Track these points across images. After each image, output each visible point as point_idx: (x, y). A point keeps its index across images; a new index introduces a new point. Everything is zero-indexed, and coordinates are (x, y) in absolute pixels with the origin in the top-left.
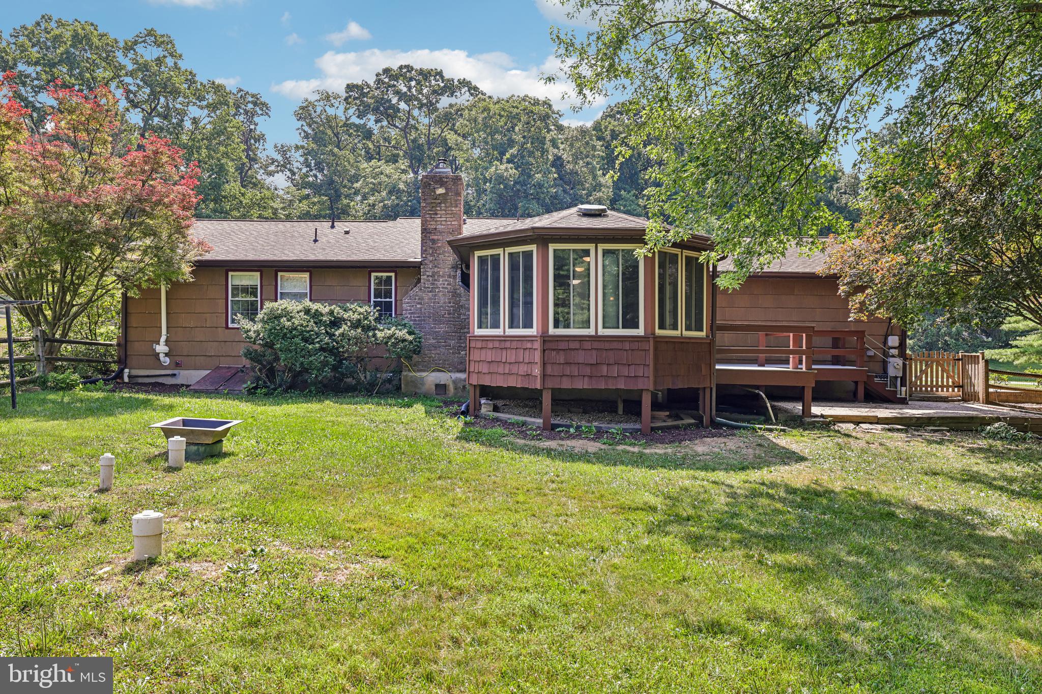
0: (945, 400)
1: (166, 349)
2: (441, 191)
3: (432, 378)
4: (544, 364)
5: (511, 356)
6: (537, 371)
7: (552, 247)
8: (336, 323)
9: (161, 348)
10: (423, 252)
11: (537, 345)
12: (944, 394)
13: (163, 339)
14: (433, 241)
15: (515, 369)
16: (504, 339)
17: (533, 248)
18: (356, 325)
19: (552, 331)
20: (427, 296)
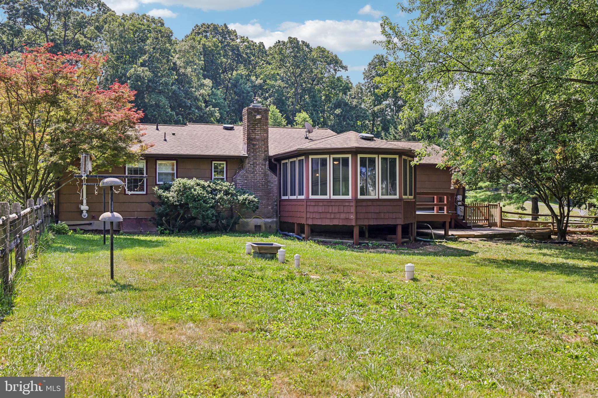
0: (481, 226)
1: (87, 208)
2: (258, 117)
3: (253, 222)
4: (356, 213)
5: (336, 210)
6: (352, 217)
7: (359, 156)
8: (214, 192)
9: (84, 207)
10: (248, 151)
11: (353, 204)
12: (480, 223)
13: (85, 202)
14: (254, 145)
15: (338, 216)
16: (330, 201)
17: (350, 156)
18: (227, 193)
19: (359, 197)
20: (250, 176)
